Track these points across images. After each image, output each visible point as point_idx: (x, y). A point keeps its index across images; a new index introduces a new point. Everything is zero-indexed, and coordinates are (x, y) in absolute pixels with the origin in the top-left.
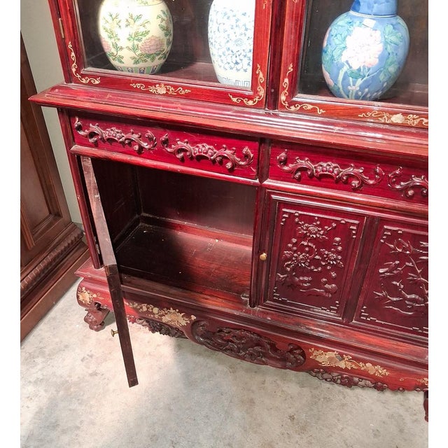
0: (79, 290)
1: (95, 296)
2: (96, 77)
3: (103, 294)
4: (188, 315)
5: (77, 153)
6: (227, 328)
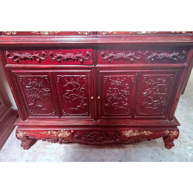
0: (17, 132)
1: (25, 133)
3: (29, 131)
4: (70, 131)
5: (8, 68)
6: (87, 132)
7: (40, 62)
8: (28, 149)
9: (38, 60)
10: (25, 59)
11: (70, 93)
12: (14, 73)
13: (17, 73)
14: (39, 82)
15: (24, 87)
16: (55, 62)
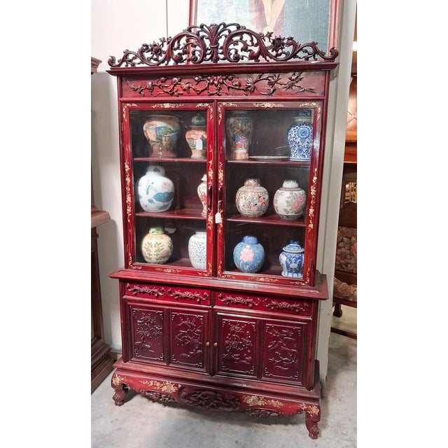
0: (114, 377)
1: (123, 379)
2: (140, 266)
3: (128, 377)
4: (176, 385)
5: (125, 299)
6: (198, 390)
7: (158, 297)
8: (120, 405)
9: (156, 295)
10: (144, 293)
11: (184, 334)
12: (129, 305)
13: (132, 305)
14: (152, 317)
15: (135, 320)
16: (172, 299)
